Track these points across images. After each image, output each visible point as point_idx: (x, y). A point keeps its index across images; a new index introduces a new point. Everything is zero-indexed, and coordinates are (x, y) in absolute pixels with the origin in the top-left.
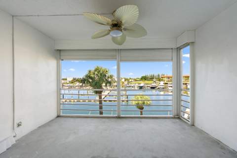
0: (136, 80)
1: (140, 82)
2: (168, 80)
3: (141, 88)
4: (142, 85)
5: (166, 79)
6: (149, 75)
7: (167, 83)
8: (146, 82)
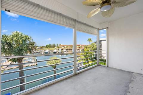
0: (42, 48)
1: (45, 49)
2: (63, 47)
3: (46, 53)
4: (47, 51)
5: (62, 47)
6: (51, 44)
7: (63, 50)
8: (50, 49)
